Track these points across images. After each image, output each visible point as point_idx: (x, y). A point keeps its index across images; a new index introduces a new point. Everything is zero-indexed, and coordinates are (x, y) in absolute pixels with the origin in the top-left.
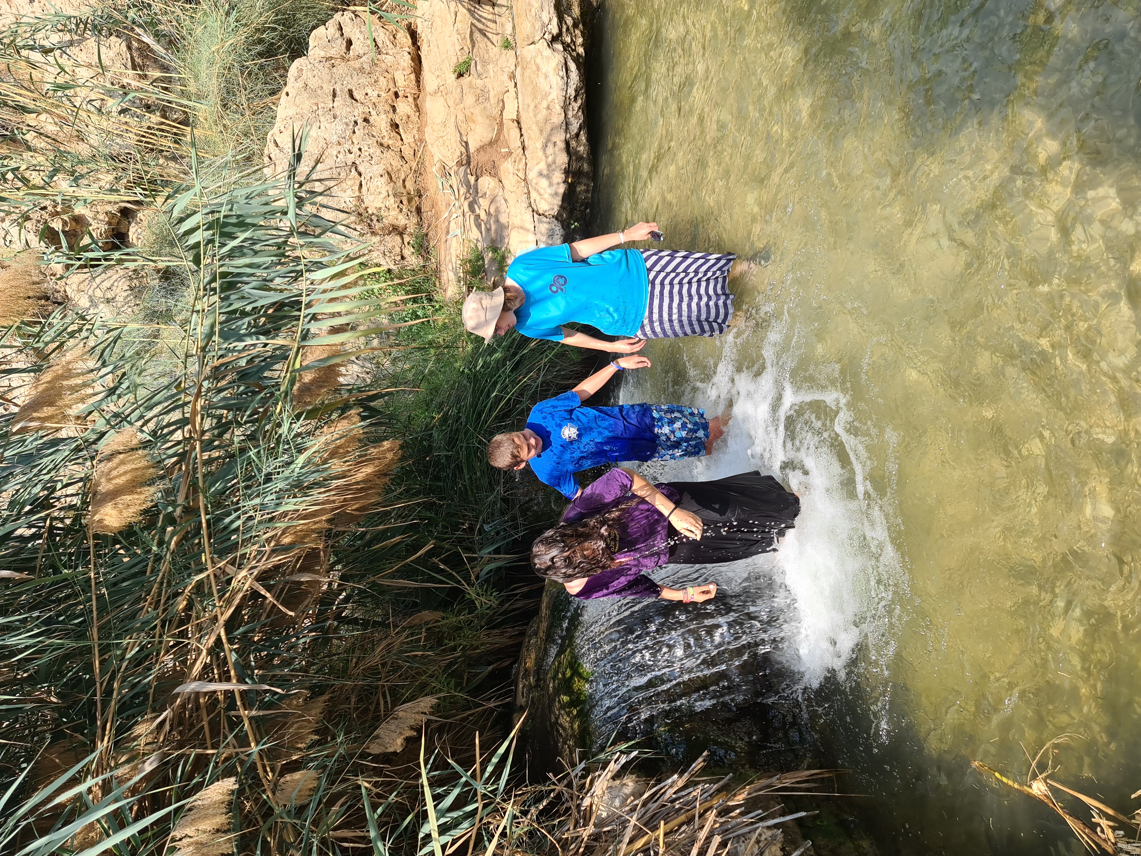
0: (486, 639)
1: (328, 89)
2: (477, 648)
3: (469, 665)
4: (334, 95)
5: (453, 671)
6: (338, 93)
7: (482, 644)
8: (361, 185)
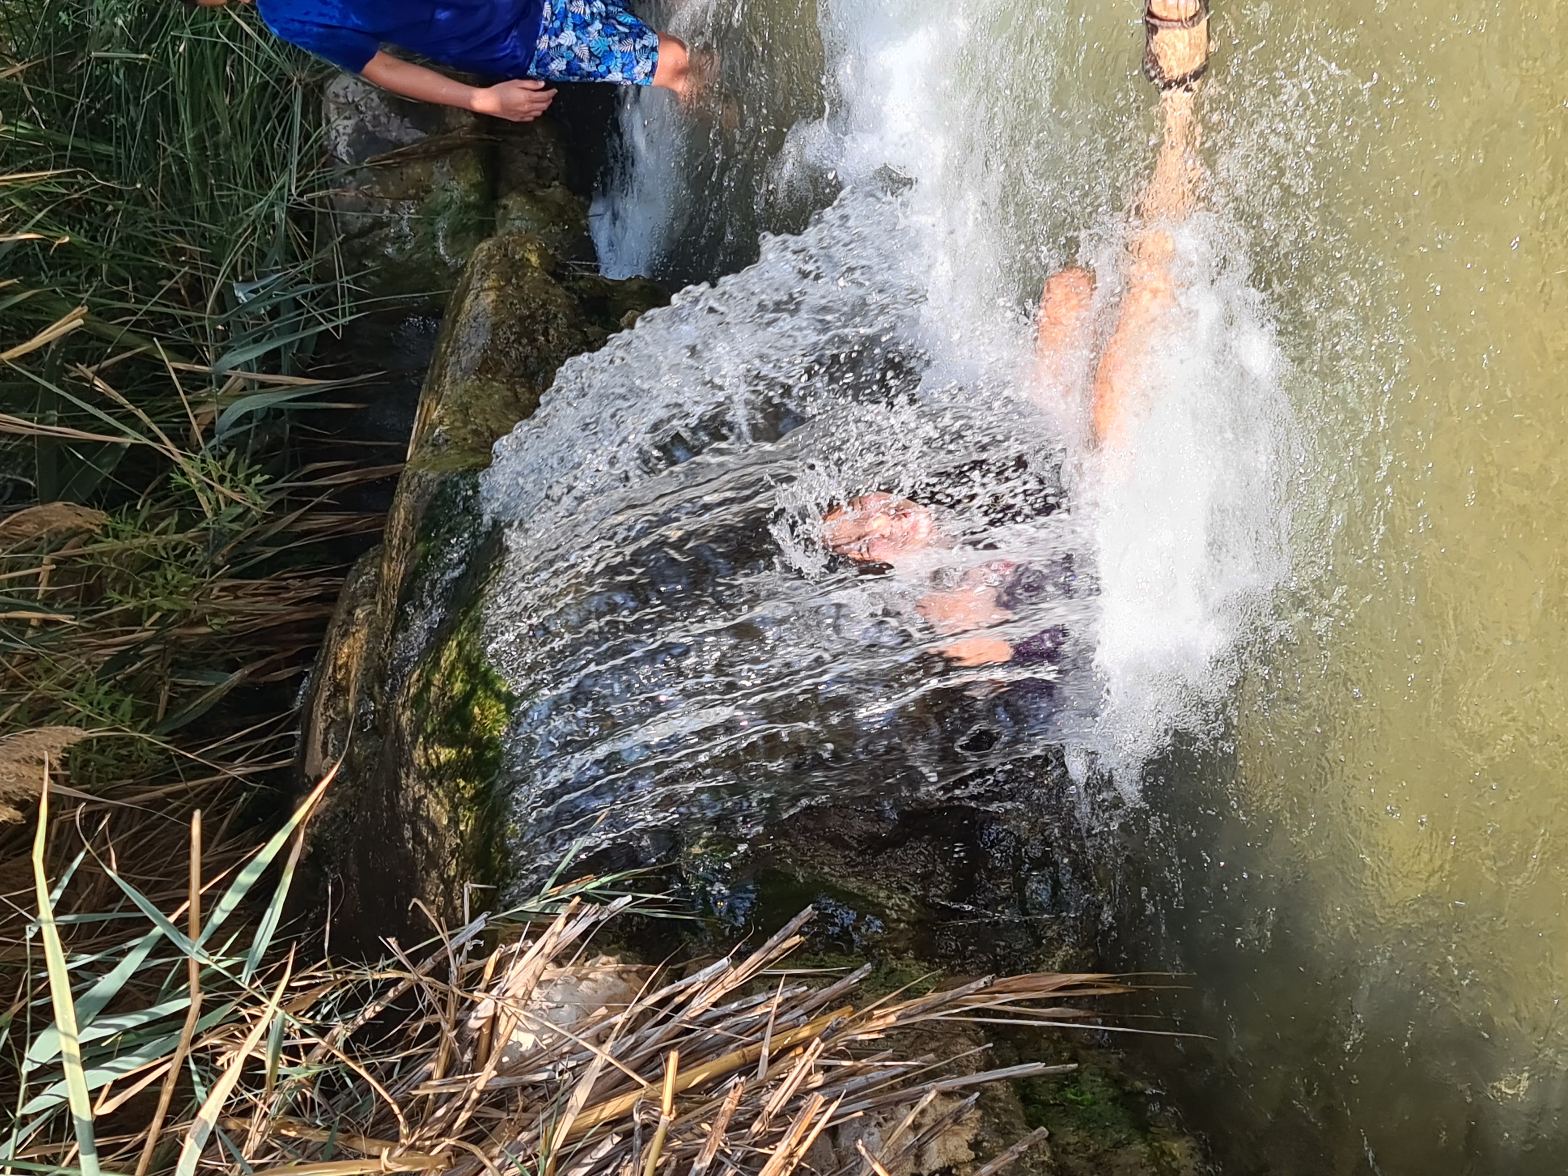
0: (227, 602)
2: (201, 622)
3: (176, 665)
5: (130, 678)
7: (215, 614)
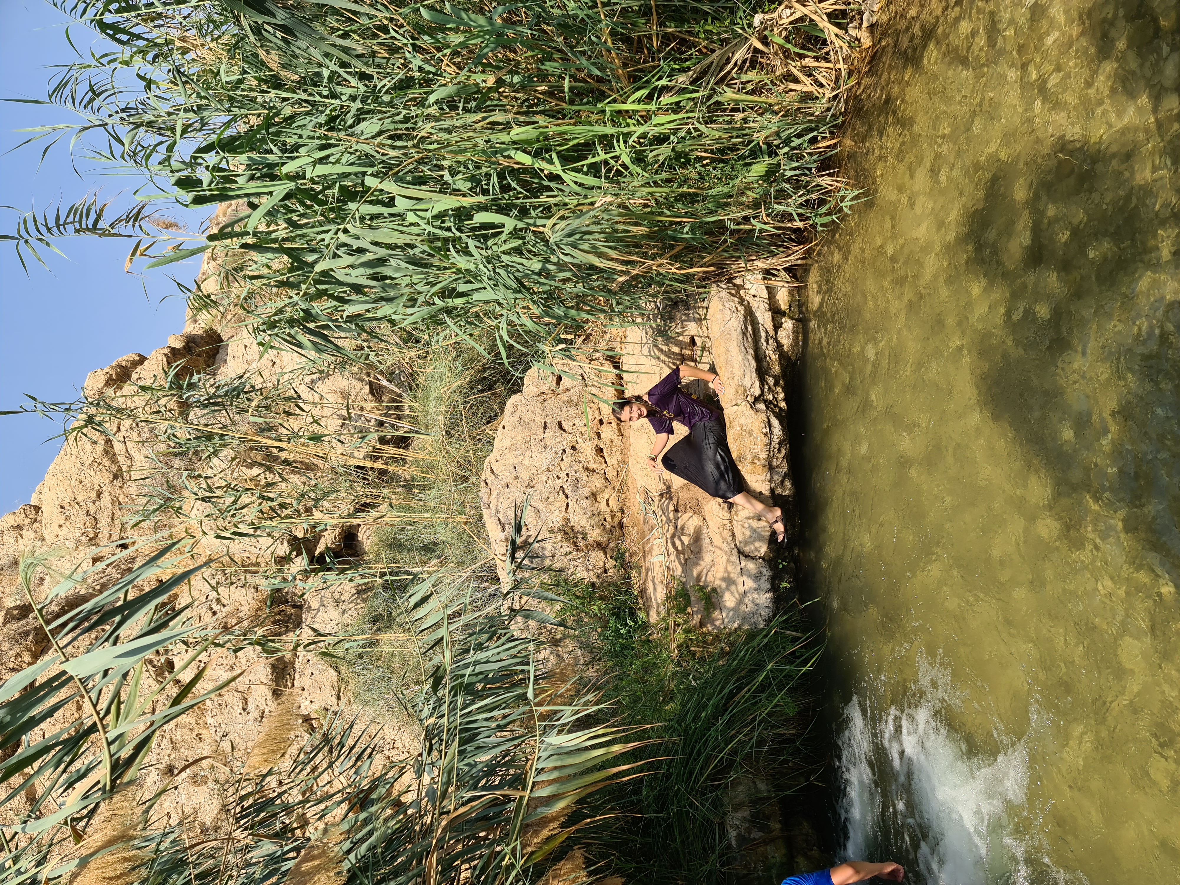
1: (540, 422)
4: (545, 427)
6: (549, 425)
8: (567, 505)
